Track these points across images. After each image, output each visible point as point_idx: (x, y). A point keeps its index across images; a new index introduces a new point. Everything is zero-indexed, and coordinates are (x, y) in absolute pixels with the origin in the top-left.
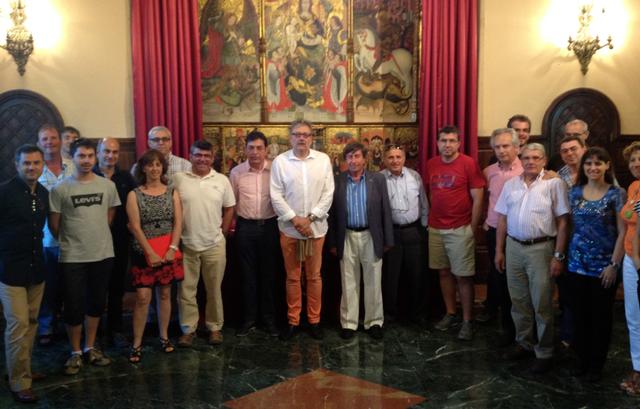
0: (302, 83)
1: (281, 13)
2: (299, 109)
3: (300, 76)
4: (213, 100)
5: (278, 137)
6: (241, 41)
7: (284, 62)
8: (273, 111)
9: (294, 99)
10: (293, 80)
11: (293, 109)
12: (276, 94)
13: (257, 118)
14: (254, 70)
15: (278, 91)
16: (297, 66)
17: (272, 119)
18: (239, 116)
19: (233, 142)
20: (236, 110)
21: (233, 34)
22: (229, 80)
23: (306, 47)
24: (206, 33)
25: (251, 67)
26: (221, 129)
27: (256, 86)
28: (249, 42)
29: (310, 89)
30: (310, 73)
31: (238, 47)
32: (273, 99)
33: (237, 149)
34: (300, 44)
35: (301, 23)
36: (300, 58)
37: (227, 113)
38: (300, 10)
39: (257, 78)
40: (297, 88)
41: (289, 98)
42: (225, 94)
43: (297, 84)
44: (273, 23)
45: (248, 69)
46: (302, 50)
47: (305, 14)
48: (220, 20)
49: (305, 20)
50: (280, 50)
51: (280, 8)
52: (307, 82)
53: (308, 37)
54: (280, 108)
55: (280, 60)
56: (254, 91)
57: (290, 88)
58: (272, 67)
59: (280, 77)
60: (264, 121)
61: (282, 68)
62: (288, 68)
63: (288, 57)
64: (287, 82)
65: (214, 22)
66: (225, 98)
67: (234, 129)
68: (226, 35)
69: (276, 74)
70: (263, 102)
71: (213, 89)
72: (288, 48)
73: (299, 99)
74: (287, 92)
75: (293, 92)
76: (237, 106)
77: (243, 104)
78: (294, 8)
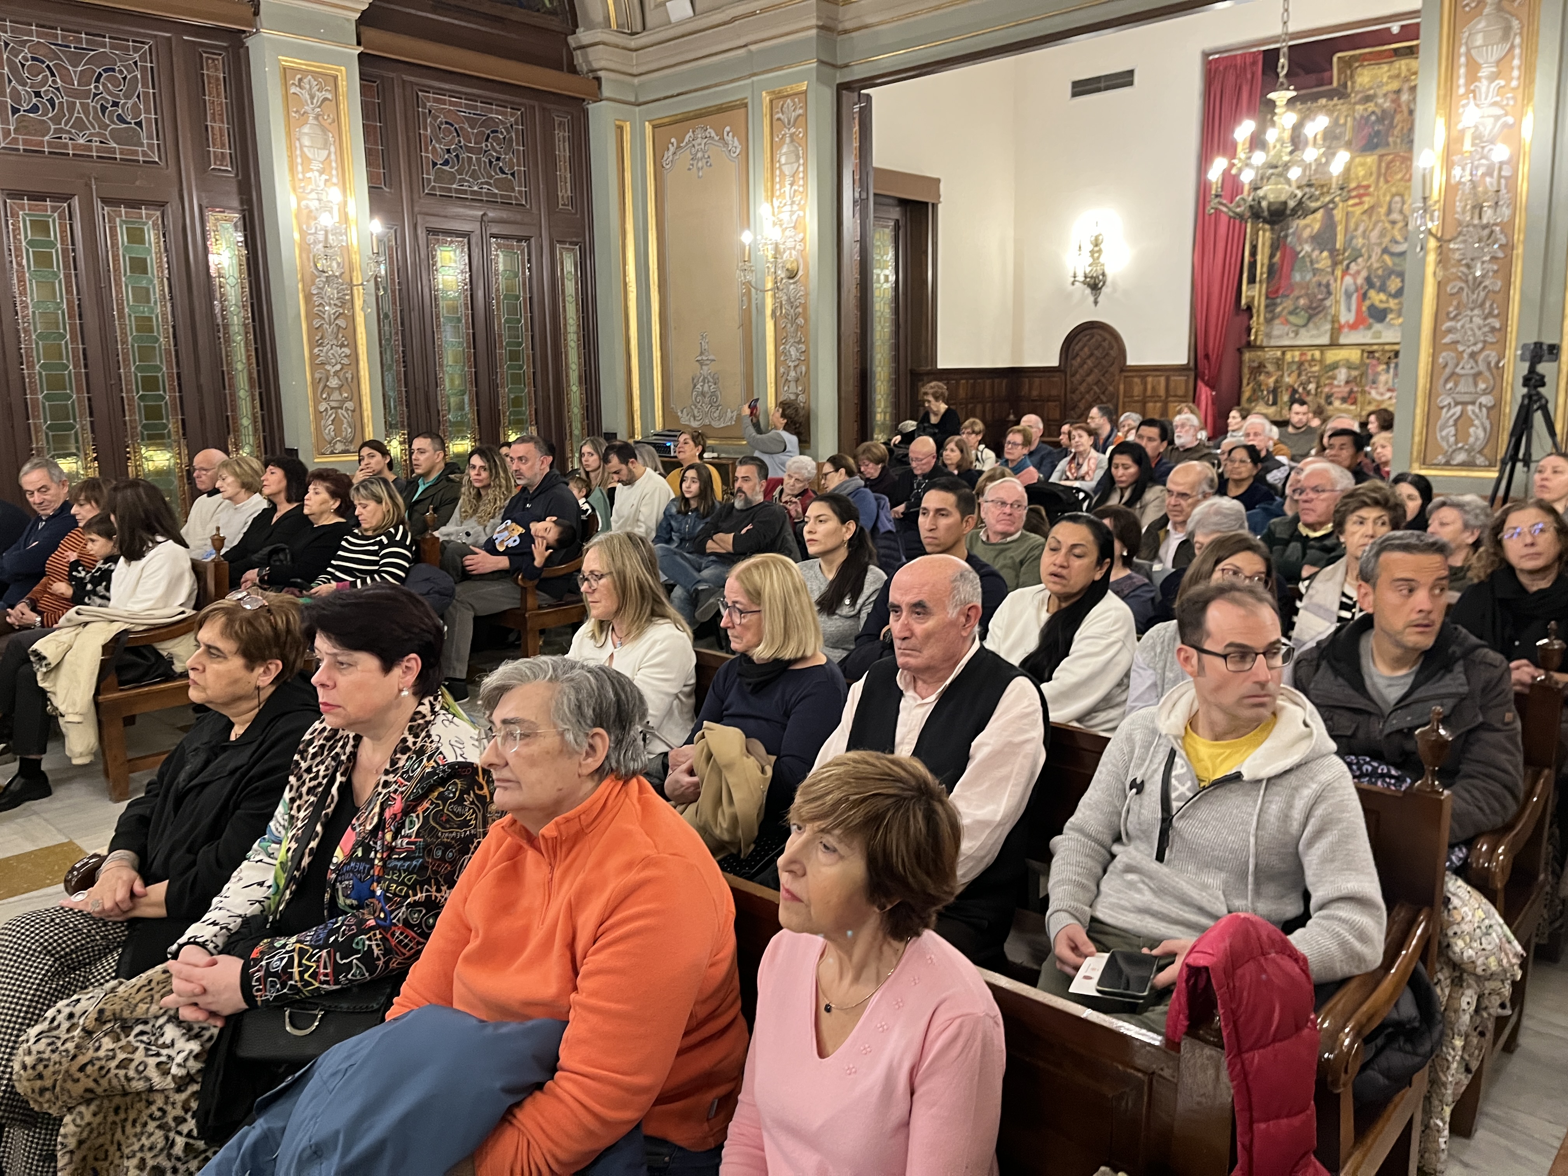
0: (1382, 296)
1: (1365, 217)
2: (1378, 327)
3: (1383, 289)
4: (1277, 322)
5: (1348, 361)
6: (1316, 253)
7: (1364, 274)
8: (1346, 330)
9: (1371, 316)
10: (1372, 293)
11: (1370, 327)
12: (1349, 310)
13: (1325, 340)
14: (1328, 285)
15: (1354, 307)
16: (1379, 277)
17: (1342, 340)
18: (1305, 339)
19: (1294, 367)
20: (1303, 331)
21: (1307, 248)
22: (1298, 298)
23: (1392, 254)
24: (1277, 249)
25: (1324, 282)
26: (1284, 353)
27: (1328, 303)
28: (1325, 254)
29: (1392, 303)
30: (1394, 284)
31: (1312, 262)
32: (1346, 317)
33: (1299, 375)
34: (1385, 251)
35: (1388, 225)
36: (1385, 267)
37: (1292, 335)
38: (1389, 212)
39: (1329, 293)
40: (1377, 303)
41: (1366, 314)
42: (1291, 313)
43: (1377, 298)
44: (1356, 229)
45: (1320, 285)
46: (1386, 257)
47: (1395, 216)
48: (1294, 233)
49: (1394, 223)
50: (1360, 260)
51: (1365, 212)
52: (1390, 295)
53: (1397, 242)
54: (1353, 327)
55: (1358, 272)
56: (1324, 308)
57: (1367, 303)
58: (1348, 280)
59: (1357, 290)
60: (1334, 344)
61: (1360, 281)
62: (1368, 280)
63: (1369, 268)
64: (1364, 296)
65: (1286, 236)
66: (1292, 319)
67: (1297, 353)
68: (1299, 249)
69: (1352, 288)
70: (1335, 320)
71: (1279, 309)
72: (1370, 257)
73: (1379, 315)
74: (1364, 309)
75: (1372, 307)
76: (1305, 326)
77: (1311, 325)
78: (1383, 210)
